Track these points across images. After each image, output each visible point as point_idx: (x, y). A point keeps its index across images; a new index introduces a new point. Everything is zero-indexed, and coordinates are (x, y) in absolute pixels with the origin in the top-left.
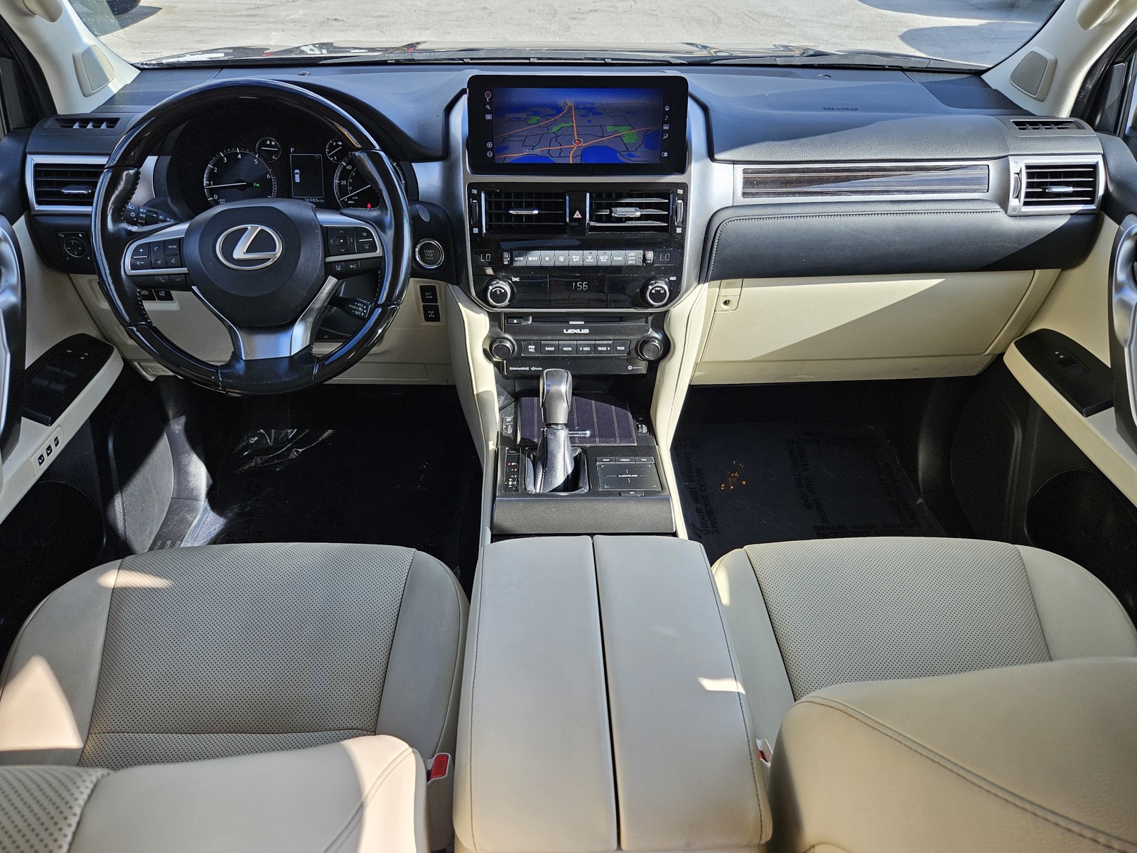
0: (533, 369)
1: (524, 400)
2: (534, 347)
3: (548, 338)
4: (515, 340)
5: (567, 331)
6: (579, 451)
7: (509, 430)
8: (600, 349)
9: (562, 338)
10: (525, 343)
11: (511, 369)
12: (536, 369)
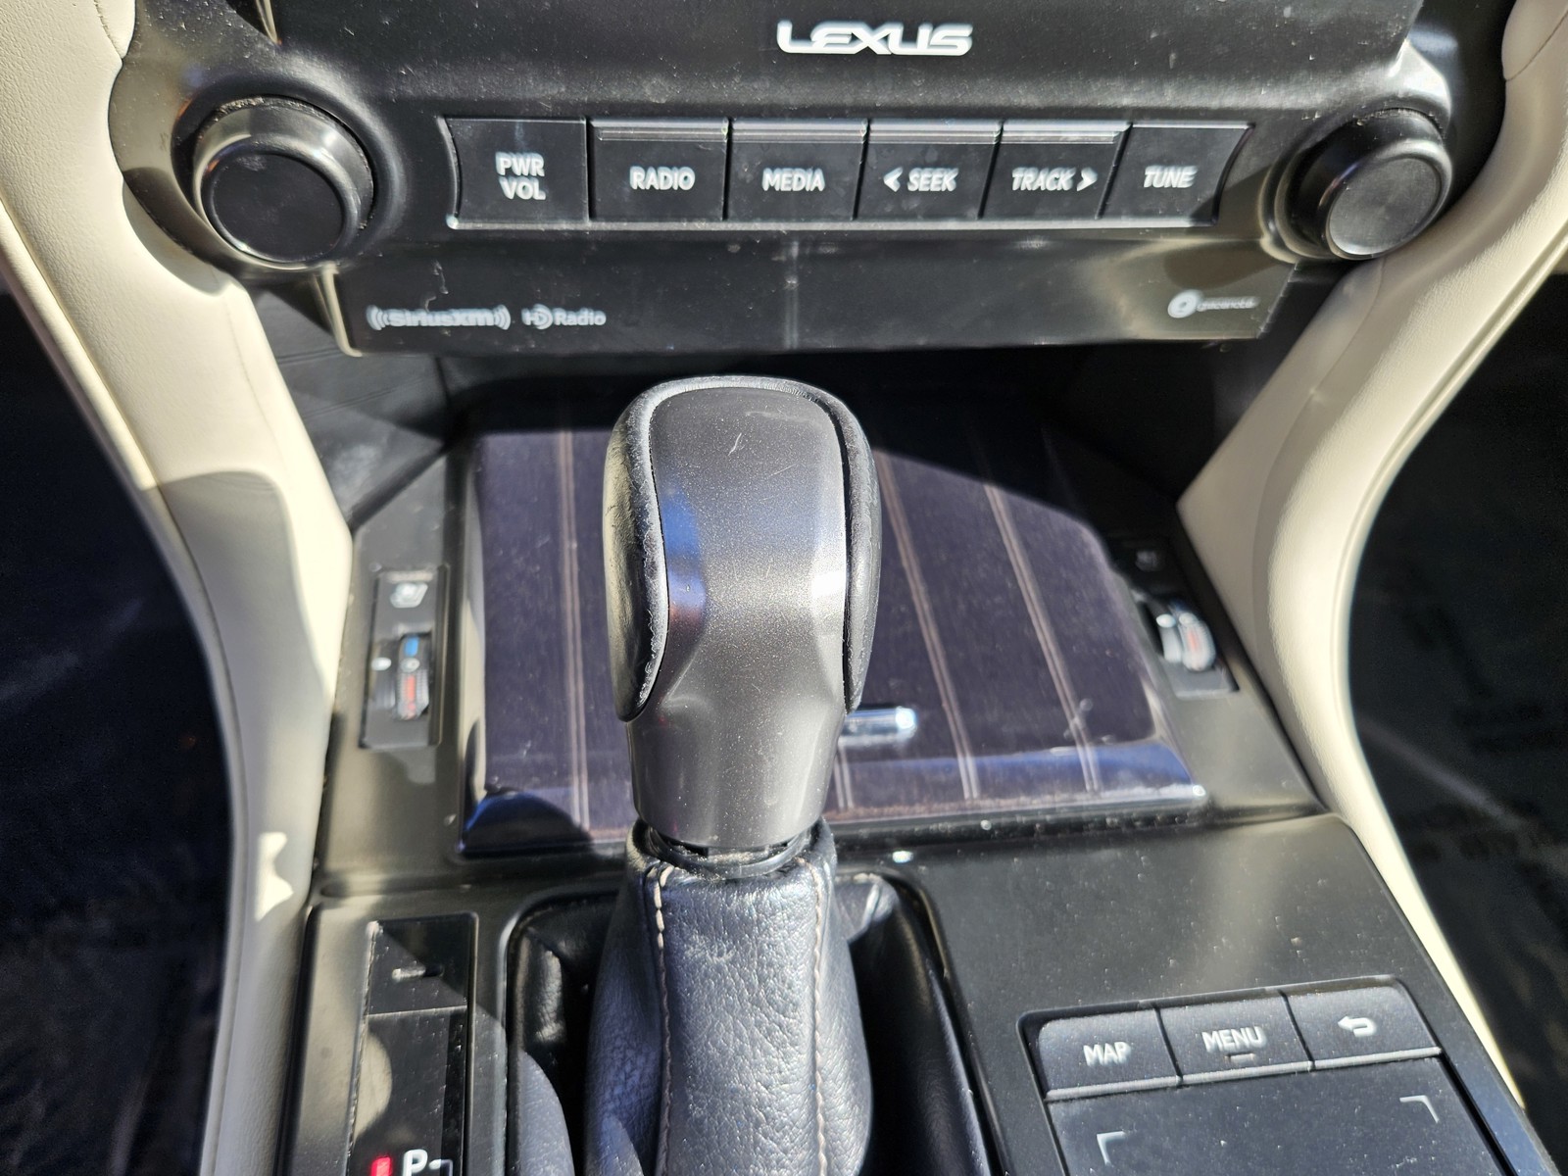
0: (540, 317)
1: (502, 448)
2: (535, 164)
3: (655, 89)
4: (382, 105)
5: (802, 33)
6: (878, 901)
7: (406, 687)
8: (1025, 179)
9: (760, 91)
10: (468, 127)
11: (378, 318)
12: (563, 317)
